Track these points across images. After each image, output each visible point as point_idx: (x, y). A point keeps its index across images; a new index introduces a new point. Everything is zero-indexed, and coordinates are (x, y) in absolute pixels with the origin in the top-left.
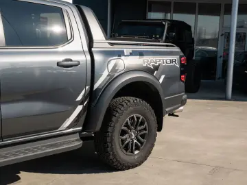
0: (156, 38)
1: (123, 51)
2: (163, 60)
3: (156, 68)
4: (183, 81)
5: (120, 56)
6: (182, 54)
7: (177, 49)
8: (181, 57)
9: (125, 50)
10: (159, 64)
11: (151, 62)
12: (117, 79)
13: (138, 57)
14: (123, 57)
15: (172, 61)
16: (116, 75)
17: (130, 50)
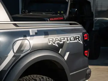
0: (60, 14)
1: (29, 31)
2: (67, 38)
3: (61, 46)
4: (86, 56)
5: (25, 36)
6: (85, 31)
7: (79, 27)
8: (84, 34)
9: (30, 30)
10: (64, 42)
11: (56, 41)
12: (22, 60)
13: (44, 36)
14: (28, 38)
15: (75, 39)
16: (22, 55)
17: (36, 30)
